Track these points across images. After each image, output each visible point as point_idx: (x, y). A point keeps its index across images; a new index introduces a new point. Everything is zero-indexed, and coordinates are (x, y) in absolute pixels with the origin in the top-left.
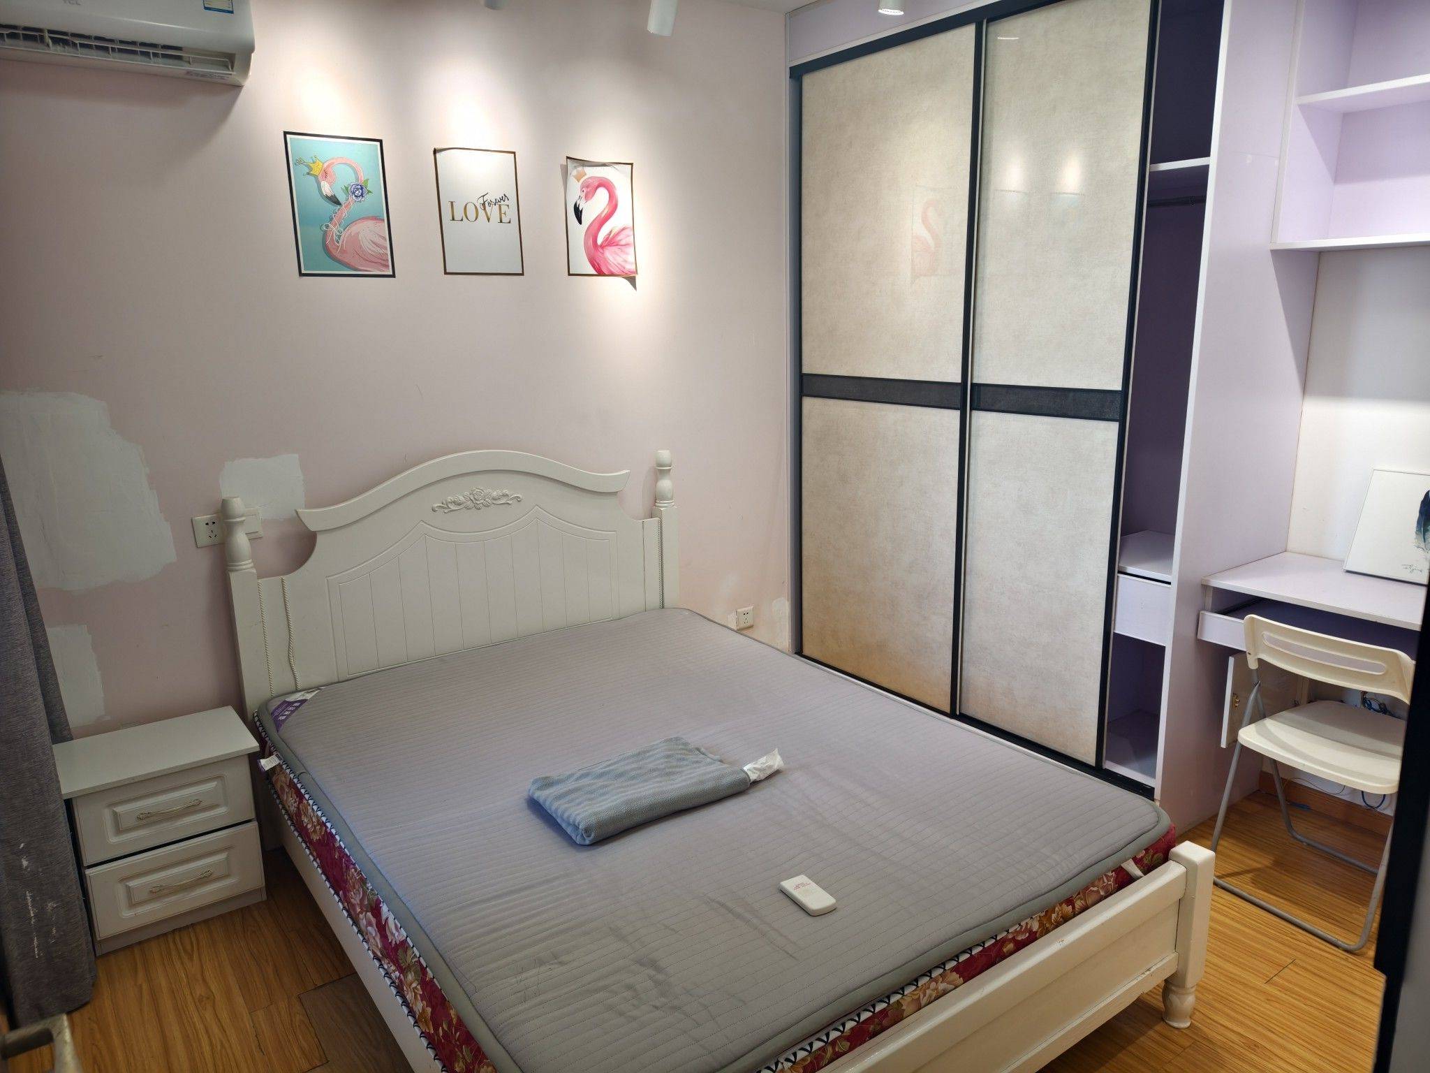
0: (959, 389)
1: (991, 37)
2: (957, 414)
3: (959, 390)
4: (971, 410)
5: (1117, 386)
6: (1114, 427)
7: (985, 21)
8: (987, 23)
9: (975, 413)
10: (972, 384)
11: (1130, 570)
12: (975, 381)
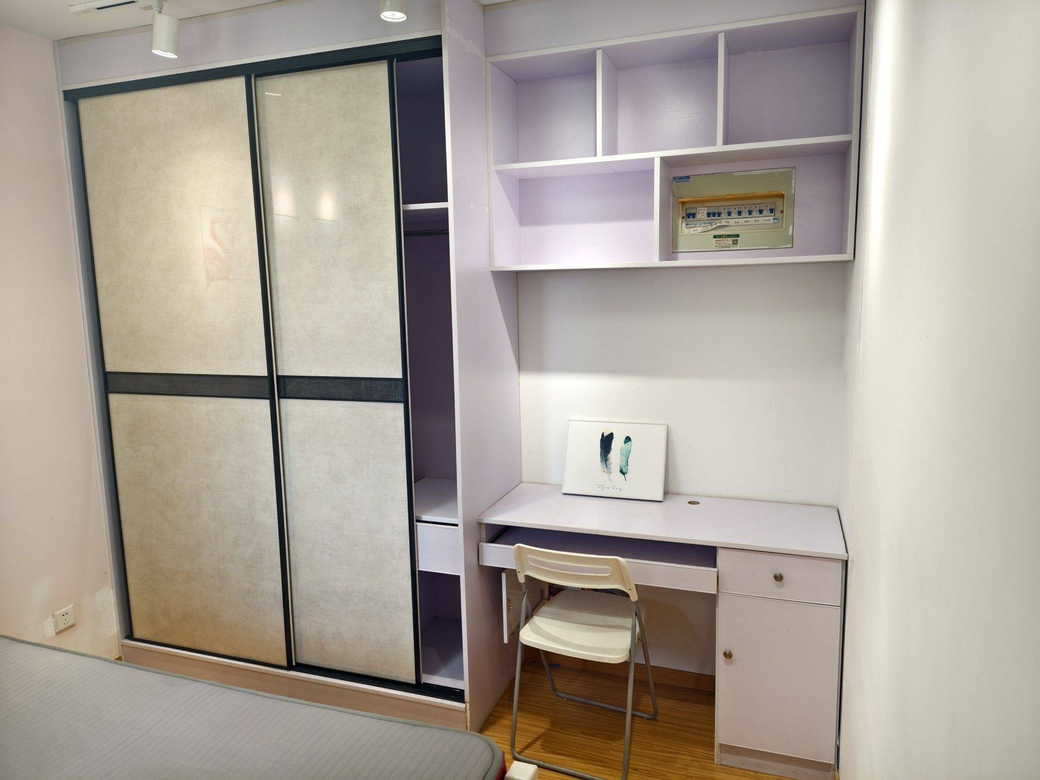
0: (267, 381)
1: (259, 89)
2: (267, 402)
3: (266, 383)
4: (279, 398)
5: (399, 375)
6: (400, 407)
7: (253, 76)
8: (255, 77)
9: (283, 401)
10: (278, 377)
11: (425, 518)
12: (280, 373)
